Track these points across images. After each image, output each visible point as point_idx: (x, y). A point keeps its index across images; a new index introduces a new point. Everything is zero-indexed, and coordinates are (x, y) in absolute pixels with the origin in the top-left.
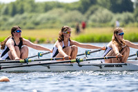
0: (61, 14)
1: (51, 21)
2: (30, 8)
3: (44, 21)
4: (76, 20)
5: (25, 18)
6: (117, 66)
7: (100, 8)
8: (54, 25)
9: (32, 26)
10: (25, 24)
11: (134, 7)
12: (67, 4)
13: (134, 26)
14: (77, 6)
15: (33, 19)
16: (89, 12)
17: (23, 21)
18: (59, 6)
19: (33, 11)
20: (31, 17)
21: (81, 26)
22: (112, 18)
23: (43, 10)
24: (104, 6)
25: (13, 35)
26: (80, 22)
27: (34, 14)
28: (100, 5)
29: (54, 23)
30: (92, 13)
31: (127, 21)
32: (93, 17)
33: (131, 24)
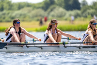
0: (29, 12)
1: (22, 16)
2: (8, 7)
3: (18, 16)
4: (40, 15)
5: (4, 14)
6: (92, 47)
7: (57, 7)
8: (25, 19)
9: (9, 20)
10: (4, 18)
11: (81, 6)
12: (34, 4)
13: (81, 20)
14: (41, 6)
15: (10, 15)
16: (49, 10)
17: (3, 16)
18: (28, 5)
19: (10, 9)
20: (8, 14)
21: (43, 20)
22: (65, 14)
23: (17, 9)
24: (60, 5)
25: (14, 26)
26: (43, 17)
27: (10, 11)
28: (57, 5)
29: (25, 17)
30: (52, 10)
31: (76, 16)
32: (52, 13)
33: (79, 18)
